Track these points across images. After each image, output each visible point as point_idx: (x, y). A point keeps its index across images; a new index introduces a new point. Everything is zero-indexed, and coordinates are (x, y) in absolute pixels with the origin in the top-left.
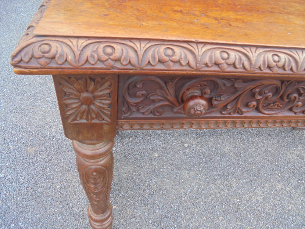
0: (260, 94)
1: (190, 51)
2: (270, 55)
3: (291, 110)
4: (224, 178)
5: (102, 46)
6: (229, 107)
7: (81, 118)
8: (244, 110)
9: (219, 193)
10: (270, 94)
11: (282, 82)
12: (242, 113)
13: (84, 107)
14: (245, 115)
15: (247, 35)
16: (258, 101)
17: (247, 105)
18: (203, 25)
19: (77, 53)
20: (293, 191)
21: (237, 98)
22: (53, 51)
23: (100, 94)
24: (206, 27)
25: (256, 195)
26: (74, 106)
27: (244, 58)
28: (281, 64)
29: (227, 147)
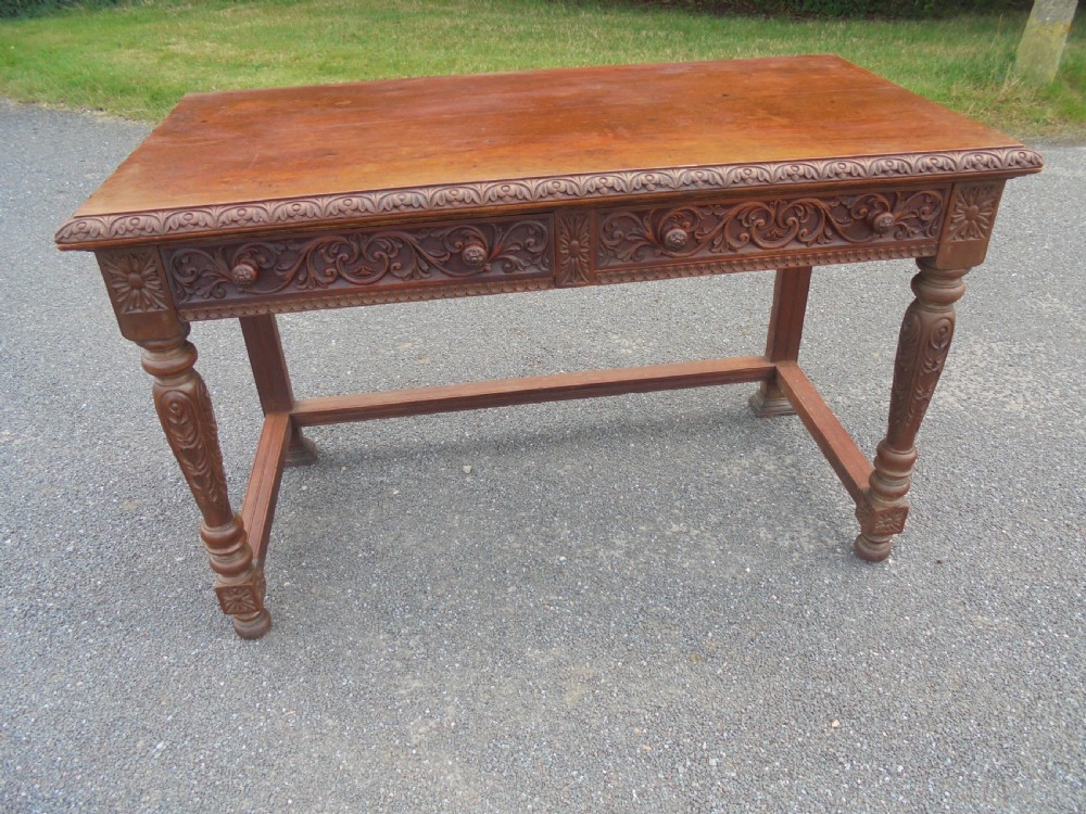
1: (209, 214)
2: (289, 206)
3: (391, 274)
4: (542, 523)
6: (300, 278)
7: (135, 307)
8: (323, 281)
9: (523, 548)
10: (344, 254)
11: (346, 237)
12: (323, 285)
13: (136, 292)
14: (331, 288)
16: (333, 265)
17: (323, 274)
19: (108, 226)
20: (708, 535)
21: (304, 264)
22: (88, 226)
23: (147, 273)
25: (609, 545)
26: (124, 290)
27: (263, 213)
29: (567, 467)
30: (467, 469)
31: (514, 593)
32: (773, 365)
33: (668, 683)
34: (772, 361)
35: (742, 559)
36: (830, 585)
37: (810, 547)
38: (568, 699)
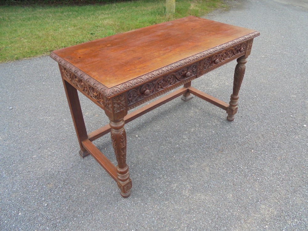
0: (160, 83)
1: (141, 78)
2: (157, 72)
3: (170, 84)
4: (165, 140)
5: (124, 85)
6: (154, 90)
7: (118, 110)
8: (158, 89)
9: (167, 147)
10: (163, 82)
11: (164, 77)
12: (158, 90)
14: (159, 91)
15: (150, 69)
16: (160, 85)
17: (158, 88)
18: (138, 71)
19: (120, 88)
20: (199, 128)
21: (155, 87)
23: (122, 99)
24: (140, 72)
25: (184, 139)
27: (152, 75)
28: (161, 73)
29: (158, 127)
30: (137, 136)
31: (176, 157)
32: (187, 89)
33: (221, 158)
34: (187, 88)
35: (210, 130)
36: (229, 128)
37: (219, 123)
38: (207, 171)
